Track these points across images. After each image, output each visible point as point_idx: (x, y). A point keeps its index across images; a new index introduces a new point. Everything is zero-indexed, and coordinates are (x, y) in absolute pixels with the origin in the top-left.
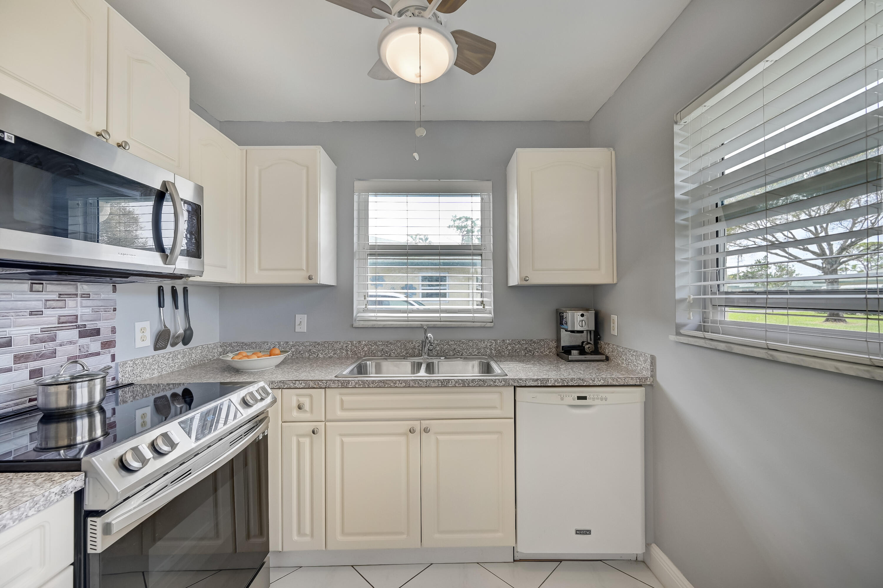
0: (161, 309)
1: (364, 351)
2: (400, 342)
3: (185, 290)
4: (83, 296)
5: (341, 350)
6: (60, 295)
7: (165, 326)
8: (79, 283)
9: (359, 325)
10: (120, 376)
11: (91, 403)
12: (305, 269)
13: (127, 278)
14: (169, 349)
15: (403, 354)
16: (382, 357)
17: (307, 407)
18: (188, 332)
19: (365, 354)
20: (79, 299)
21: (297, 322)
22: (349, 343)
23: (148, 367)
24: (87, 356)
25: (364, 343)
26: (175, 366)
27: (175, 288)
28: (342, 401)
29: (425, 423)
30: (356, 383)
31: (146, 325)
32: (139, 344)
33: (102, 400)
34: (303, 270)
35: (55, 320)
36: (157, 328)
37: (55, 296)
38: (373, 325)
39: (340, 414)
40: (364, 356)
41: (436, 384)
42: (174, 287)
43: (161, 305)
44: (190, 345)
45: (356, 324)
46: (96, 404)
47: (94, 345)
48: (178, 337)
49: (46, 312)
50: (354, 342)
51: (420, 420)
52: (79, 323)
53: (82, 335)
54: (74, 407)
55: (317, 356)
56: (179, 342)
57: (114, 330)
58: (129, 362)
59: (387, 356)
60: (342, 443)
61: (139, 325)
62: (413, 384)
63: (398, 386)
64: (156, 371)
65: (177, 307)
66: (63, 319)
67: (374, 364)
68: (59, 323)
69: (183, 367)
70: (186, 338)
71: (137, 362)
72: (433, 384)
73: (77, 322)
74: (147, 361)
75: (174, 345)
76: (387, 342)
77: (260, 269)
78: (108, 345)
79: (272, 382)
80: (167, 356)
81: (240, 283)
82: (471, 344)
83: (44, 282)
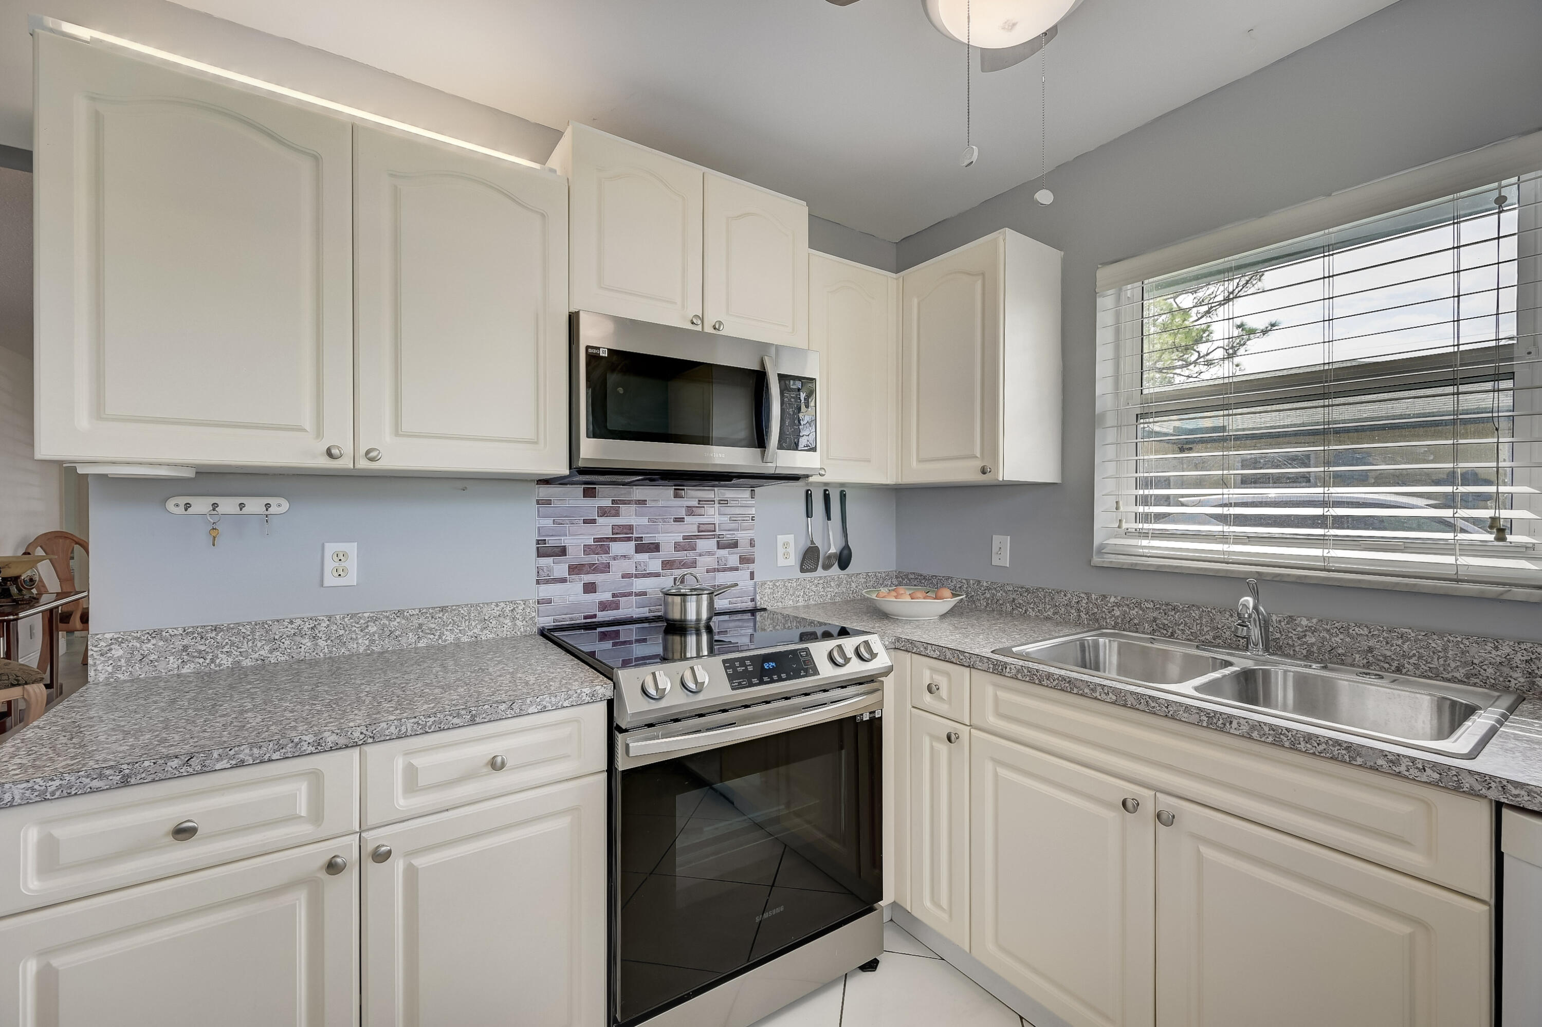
0: (809, 519)
1: (1113, 616)
2: (1199, 608)
3: (843, 496)
4: (721, 502)
5: (1067, 607)
6: (700, 501)
7: (812, 542)
8: (716, 489)
9: (1103, 562)
10: (758, 598)
11: (698, 620)
12: (978, 455)
13: (731, 481)
14: (820, 572)
15: (1208, 637)
16: (1153, 635)
17: (944, 692)
18: (846, 552)
19: (1116, 624)
20: (717, 505)
21: (995, 549)
22: (1083, 595)
23: (791, 592)
24: (724, 570)
25: (1113, 599)
26: (827, 596)
27: (827, 492)
28: (996, 699)
29: (1167, 803)
30: (1018, 671)
31: (790, 538)
32: (782, 562)
33: (709, 619)
34: (977, 457)
35: (695, 528)
36: (804, 544)
37: (695, 503)
38: (1132, 564)
39: (992, 720)
40: (1114, 628)
41: (1194, 718)
42: (827, 490)
43: (809, 514)
44: (849, 570)
45: (1096, 560)
46: (703, 623)
47: (732, 559)
48: (829, 557)
49: (687, 519)
50: (1093, 596)
51: (1157, 790)
52: (717, 533)
53: (720, 546)
54: (685, 621)
55: (1026, 612)
56: (832, 566)
57: (752, 544)
58: (768, 583)
59: (1165, 636)
60: (996, 775)
61: (781, 539)
62: (1135, 703)
63: (1099, 697)
64: (801, 599)
65: (829, 518)
66: (703, 528)
67: (1115, 646)
68: (698, 532)
69: (838, 599)
70: (844, 560)
71: (777, 584)
72: (1185, 716)
73: (715, 531)
74: (790, 584)
75: (826, 567)
76: (1167, 604)
77: (920, 461)
78: (746, 560)
79: (898, 639)
80: (816, 581)
81: (894, 483)
82: (1436, 644)
83: (685, 488)
